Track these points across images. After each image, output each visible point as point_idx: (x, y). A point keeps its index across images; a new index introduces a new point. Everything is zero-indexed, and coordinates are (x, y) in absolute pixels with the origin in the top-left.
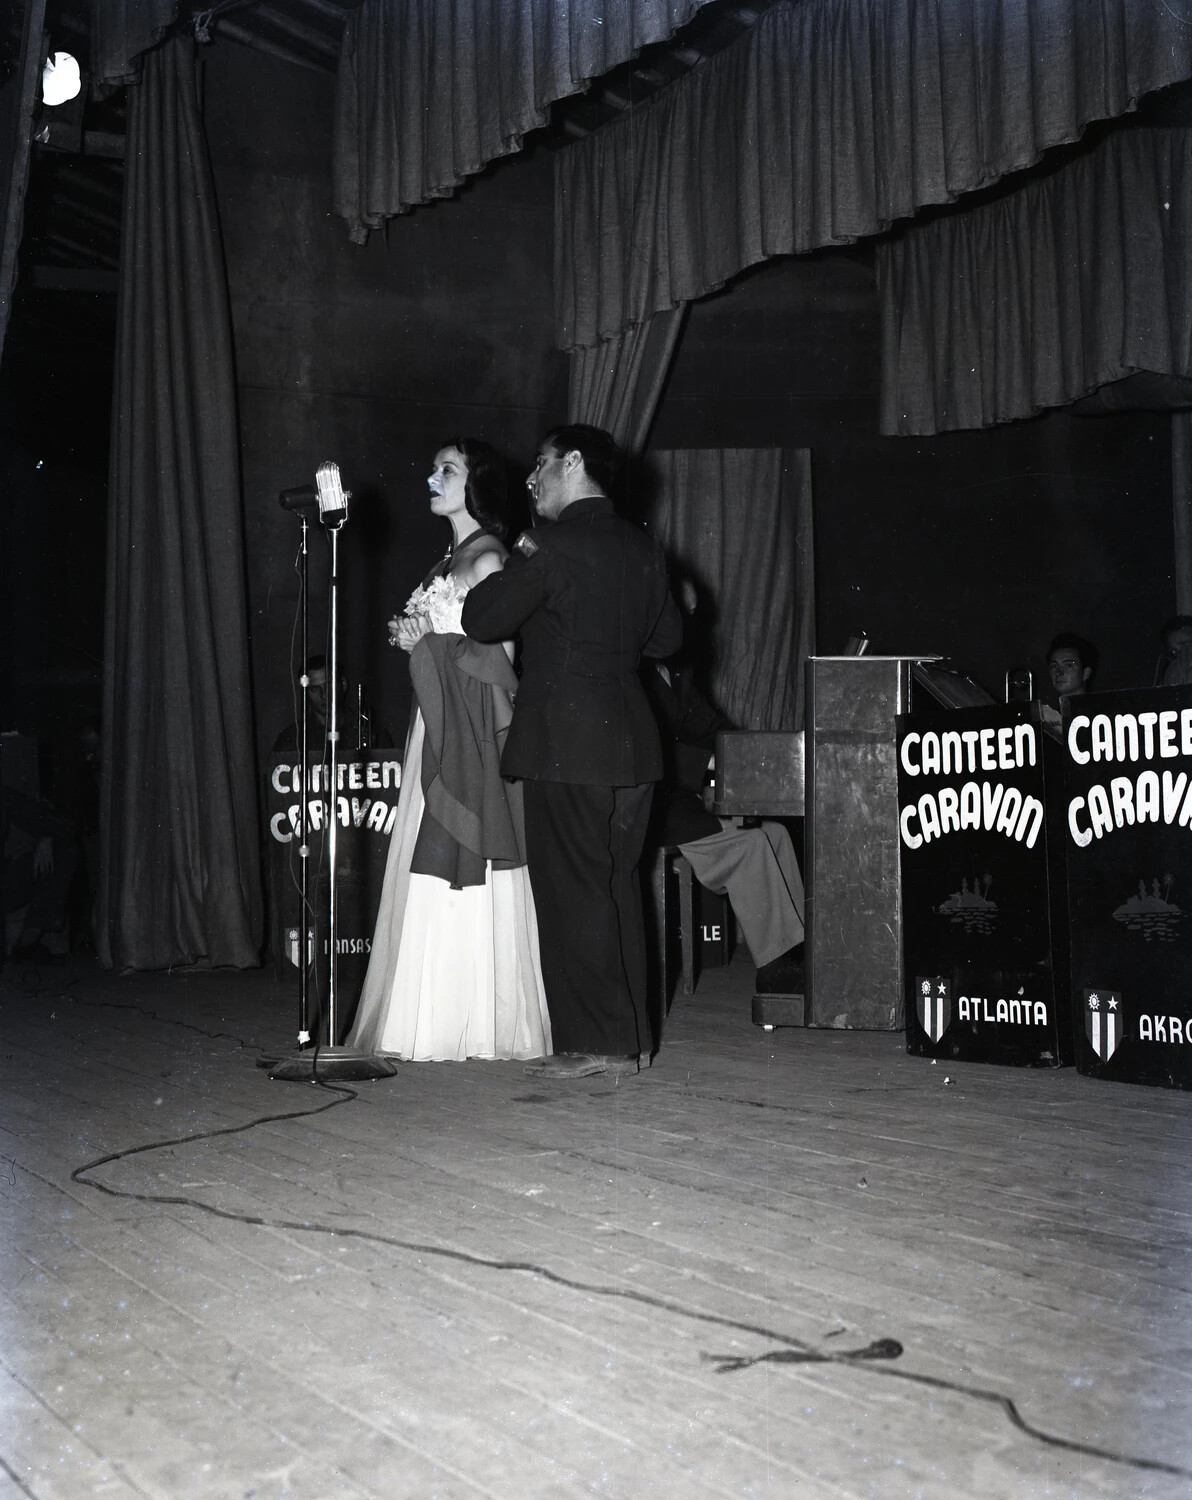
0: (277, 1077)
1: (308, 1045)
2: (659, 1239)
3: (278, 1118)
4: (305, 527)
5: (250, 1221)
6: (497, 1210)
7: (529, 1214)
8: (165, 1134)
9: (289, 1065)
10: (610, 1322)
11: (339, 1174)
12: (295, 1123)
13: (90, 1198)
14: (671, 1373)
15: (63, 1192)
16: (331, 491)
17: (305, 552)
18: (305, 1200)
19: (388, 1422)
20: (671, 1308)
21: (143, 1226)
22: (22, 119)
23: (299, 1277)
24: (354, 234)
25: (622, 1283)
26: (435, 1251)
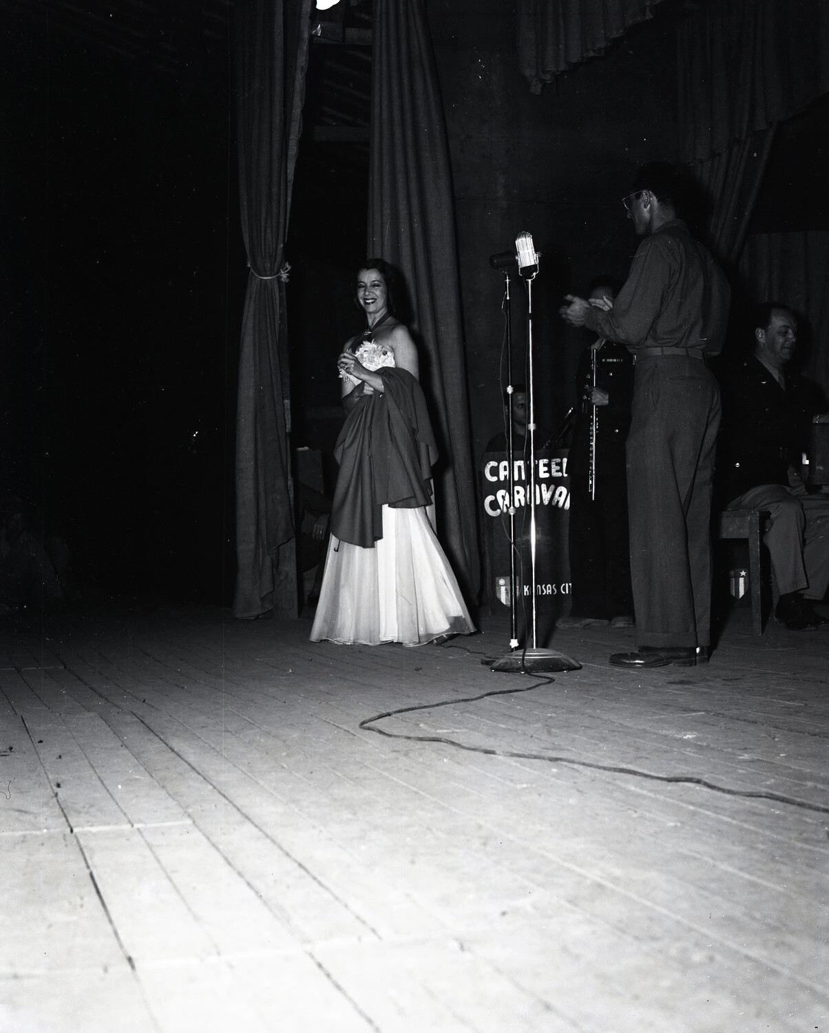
0: (497, 670)
1: (516, 648)
2: (787, 764)
3: (501, 693)
4: (508, 281)
5: (487, 752)
6: (664, 747)
7: (688, 750)
8: (421, 702)
9: (505, 661)
10: (755, 814)
11: (547, 726)
12: (512, 696)
13: (373, 740)
14: (806, 846)
15: (354, 735)
16: (526, 252)
17: (508, 298)
18: (524, 740)
19: (600, 873)
20: (801, 805)
21: (411, 755)
22: (302, 20)
23: (525, 786)
24: (533, 87)
25: (764, 790)
26: (622, 770)
